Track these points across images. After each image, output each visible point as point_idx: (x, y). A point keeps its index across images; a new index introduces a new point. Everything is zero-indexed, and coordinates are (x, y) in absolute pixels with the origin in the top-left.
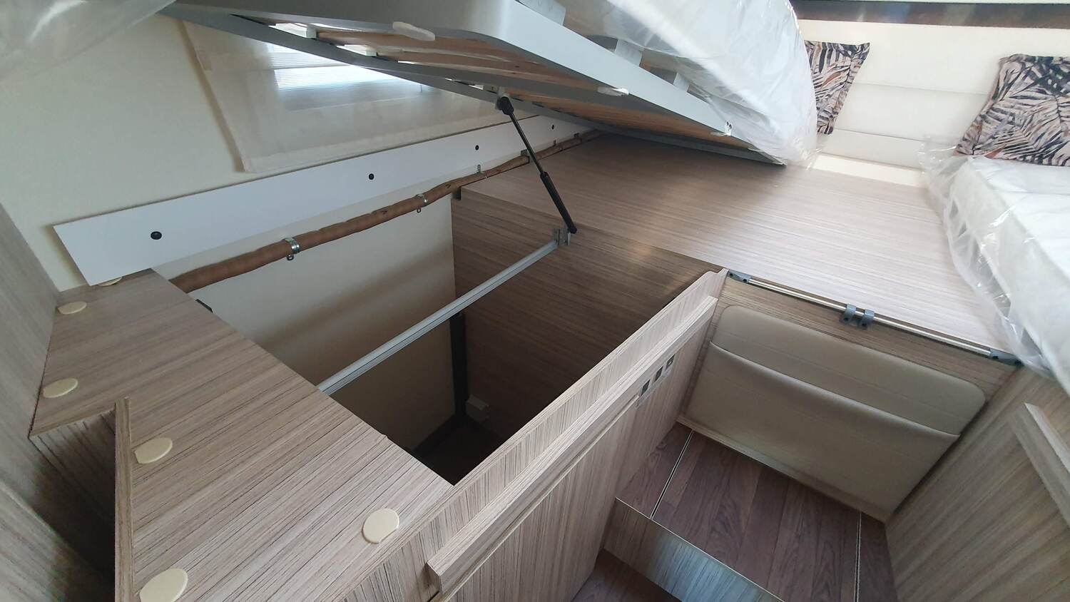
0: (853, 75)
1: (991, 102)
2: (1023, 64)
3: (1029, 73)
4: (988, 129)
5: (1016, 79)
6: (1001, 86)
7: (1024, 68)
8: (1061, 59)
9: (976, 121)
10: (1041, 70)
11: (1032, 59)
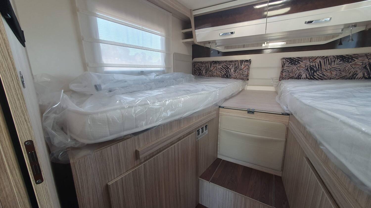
0: (249, 66)
1: (282, 68)
2: (286, 59)
3: (287, 61)
4: (284, 74)
5: (285, 63)
6: (283, 65)
7: (286, 60)
8: (293, 58)
9: (281, 73)
10: (290, 60)
11: (287, 58)
